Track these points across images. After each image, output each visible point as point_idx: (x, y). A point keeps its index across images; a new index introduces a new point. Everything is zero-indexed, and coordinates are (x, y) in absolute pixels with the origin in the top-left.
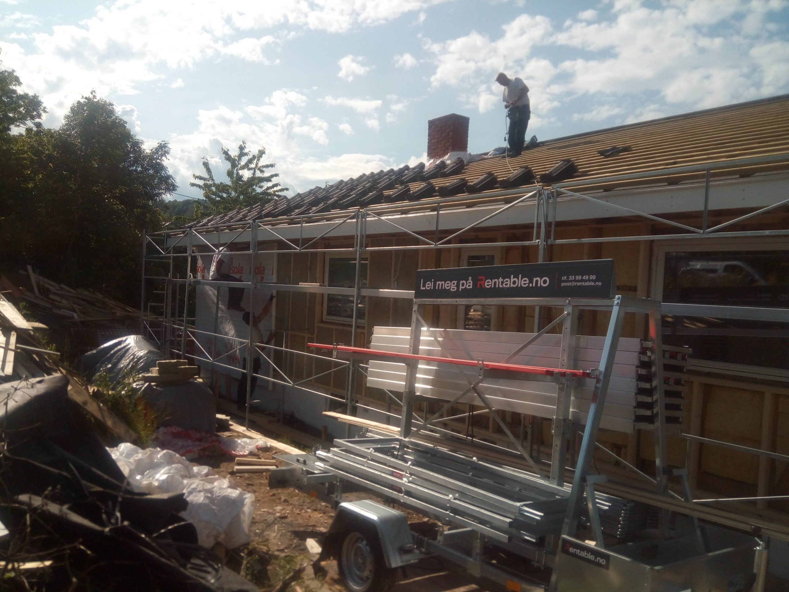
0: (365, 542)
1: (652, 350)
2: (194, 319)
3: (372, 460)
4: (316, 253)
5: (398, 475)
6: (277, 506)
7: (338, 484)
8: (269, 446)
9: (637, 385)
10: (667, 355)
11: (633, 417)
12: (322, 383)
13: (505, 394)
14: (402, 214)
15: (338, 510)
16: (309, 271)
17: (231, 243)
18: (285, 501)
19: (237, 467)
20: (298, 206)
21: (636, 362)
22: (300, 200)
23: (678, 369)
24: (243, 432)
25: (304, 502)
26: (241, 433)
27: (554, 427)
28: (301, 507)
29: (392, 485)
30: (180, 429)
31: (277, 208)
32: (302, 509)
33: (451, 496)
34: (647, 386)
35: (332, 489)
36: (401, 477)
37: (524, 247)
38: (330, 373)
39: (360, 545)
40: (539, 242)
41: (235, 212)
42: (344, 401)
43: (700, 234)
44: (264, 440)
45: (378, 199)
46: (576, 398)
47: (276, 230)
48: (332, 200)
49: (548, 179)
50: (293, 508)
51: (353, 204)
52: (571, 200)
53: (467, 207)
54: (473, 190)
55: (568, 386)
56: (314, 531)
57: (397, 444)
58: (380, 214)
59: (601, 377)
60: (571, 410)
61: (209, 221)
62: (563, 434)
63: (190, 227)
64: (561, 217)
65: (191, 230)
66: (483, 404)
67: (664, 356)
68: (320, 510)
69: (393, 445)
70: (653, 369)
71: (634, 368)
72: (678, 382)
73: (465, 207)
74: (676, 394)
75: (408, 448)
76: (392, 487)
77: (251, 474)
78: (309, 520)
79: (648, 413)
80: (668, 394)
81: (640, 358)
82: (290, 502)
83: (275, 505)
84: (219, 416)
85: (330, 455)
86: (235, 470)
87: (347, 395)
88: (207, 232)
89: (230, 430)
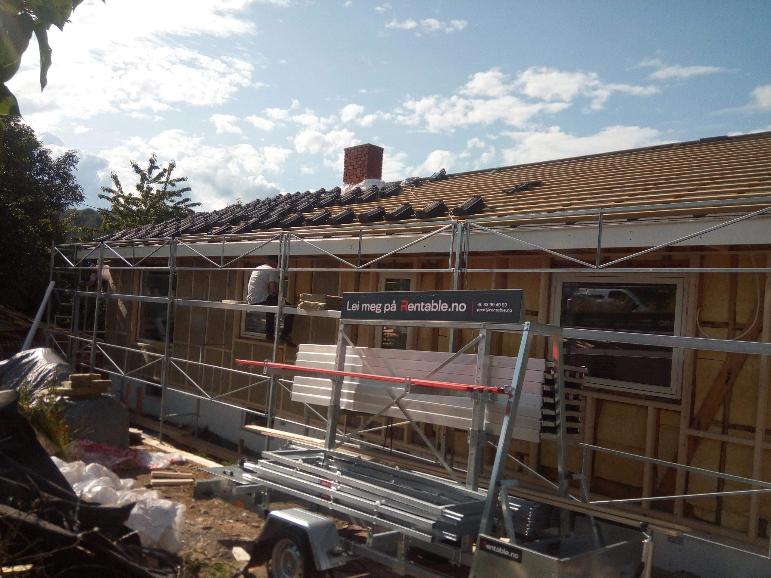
0: (294, 548)
1: (554, 369)
2: (104, 332)
3: (301, 471)
4: (235, 271)
5: (327, 484)
6: (197, 518)
7: (266, 494)
8: (184, 460)
9: (543, 401)
10: (568, 374)
11: (539, 429)
12: (239, 398)
13: (424, 407)
14: (324, 238)
15: (268, 518)
16: (227, 288)
17: (148, 258)
18: (206, 513)
19: (153, 481)
20: (216, 224)
21: (542, 380)
22: (218, 218)
23: (576, 386)
24: (157, 446)
25: (224, 513)
26: (155, 447)
27: (469, 437)
28: (222, 518)
29: (321, 494)
30: (92, 442)
31: (195, 225)
32: (224, 520)
33: (378, 502)
34: (551, 401)
35: (259, 499)
36: (329, 485)
37: (438, 274)
38: (247, 389)
39: (290, 550)
40: (454, 270)
41: (149, 226)
42: (264, 415)
43: (594, 269)
44: (179, 454)
45: (299, 222)
46: (489, 411)
47: (196, 247)
48: (252, 220)
49: (460, 213)
50: (214, 520)
51: (275, 224)
52: (482, 234)
53: (387, 235)
54: (392, 219)
55: (482, 401)
56: (239, 540)
57: (322, 456)
58: (302, 237)
59: (513, 393)
60: (485, 422)
61: (123, 235)
62: (478, 444)
63: (102, 241)
64: (473, 248)
65: (102, 243)
66: (405, 417)
67: (565, 375)
68: (242, 520)
69: (317, 457)
70: (556, 386)
71: (540, 385)
72: (576, 397)
73: (385, 234)
74: (574, 408)
75: (332, 458)
76: (320, 495)
77: (168, 488)
78: (232, 530)
79: (551, 424)
80: (569, 408)
81: (545, 376)
82: (211, 514)
83: (195, 516)
84: (132, 430)
85: (258, 467)
86: (151, 483)
87: (267, 409)
88: (120, 246)
89: (141, 444)
